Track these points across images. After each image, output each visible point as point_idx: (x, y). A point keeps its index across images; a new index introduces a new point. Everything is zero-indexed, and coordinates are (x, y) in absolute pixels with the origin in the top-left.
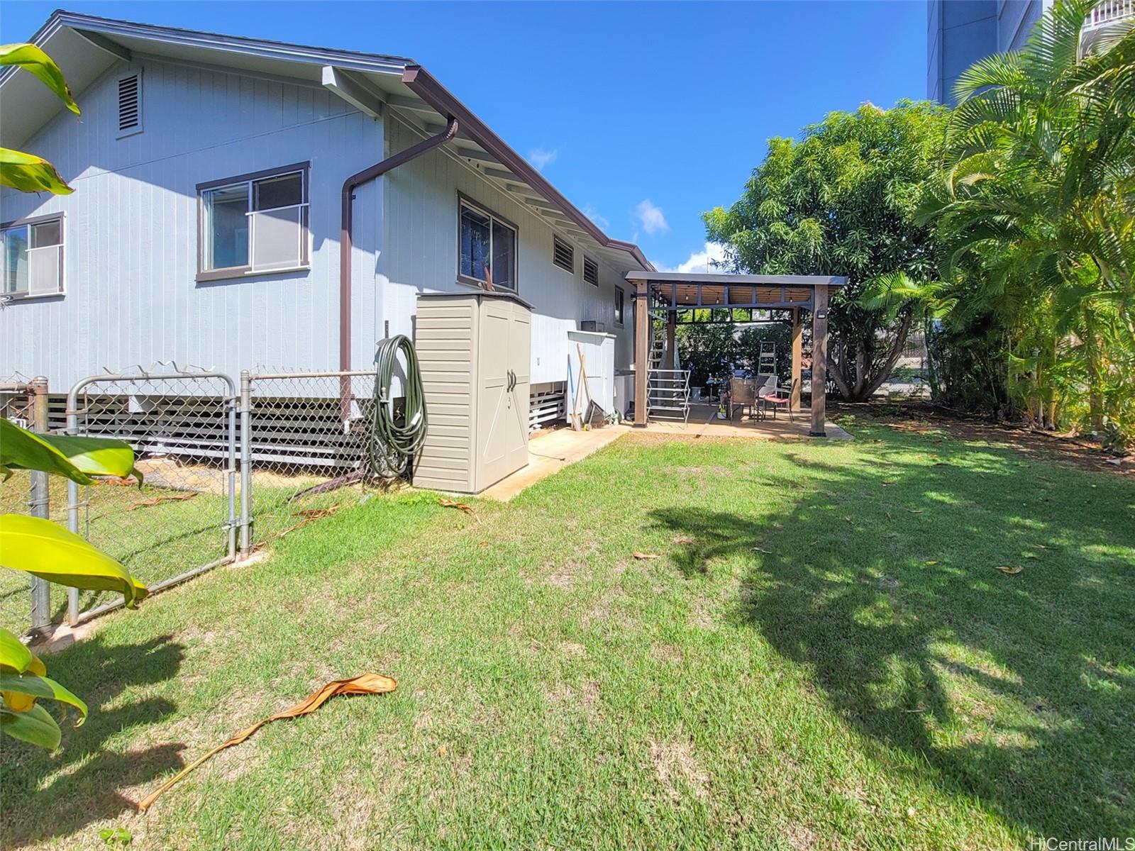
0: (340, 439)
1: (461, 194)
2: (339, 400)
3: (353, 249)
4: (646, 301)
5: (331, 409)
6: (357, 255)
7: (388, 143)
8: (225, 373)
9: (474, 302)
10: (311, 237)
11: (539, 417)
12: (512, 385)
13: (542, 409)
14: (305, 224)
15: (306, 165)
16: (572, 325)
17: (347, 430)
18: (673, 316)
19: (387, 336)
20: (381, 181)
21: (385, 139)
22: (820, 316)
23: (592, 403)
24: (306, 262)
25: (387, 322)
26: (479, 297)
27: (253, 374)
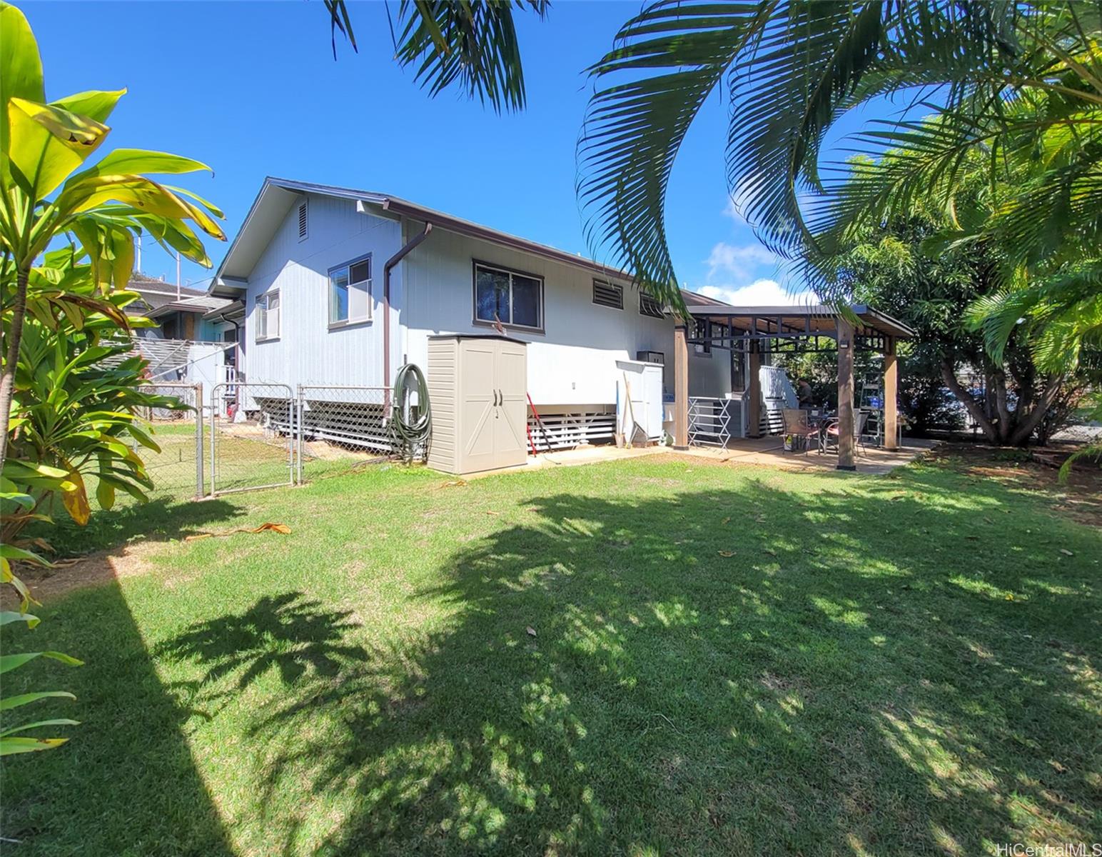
0: (380, 431)
1: (475, 261)
2: (384, 406)
3: (390, 309)
4: (683, 334)
5: (374, 411)
6: (392, 310)
7: (405, 238)
8: (287, 384)
9: (455, 341)
10: (373, 300)
11: (587, 434)
12: (498, 401)
13: (590, 427)
14: (370, 293)
15: (370, 255)
16: (624, 356)
17: (384, 424)
18: (755, 345)
19: (405, 363)
20: (401, 262)
21: (403, 235)
22: (842, 346)
23: (635, 424)
24: (370, 317)
25: (405, 355)
26: (459, 338)
27: (303, 385)
